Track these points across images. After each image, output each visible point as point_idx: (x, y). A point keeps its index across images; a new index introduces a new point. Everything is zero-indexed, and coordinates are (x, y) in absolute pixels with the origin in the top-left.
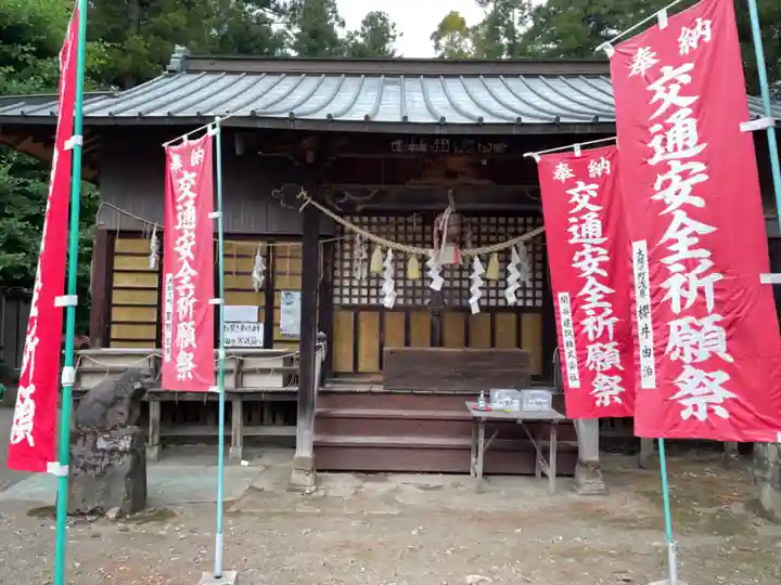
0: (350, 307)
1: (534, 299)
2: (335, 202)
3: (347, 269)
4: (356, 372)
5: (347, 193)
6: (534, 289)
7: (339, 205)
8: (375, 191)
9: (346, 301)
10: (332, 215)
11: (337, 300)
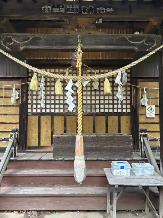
0: (36, 114)
1: (127, 109)
2: (5, 44)
3: (35, 95)
4: (39, 147)
5: (13, 39)
6: (127, 104)
7: (9, 46)
8: (31, 38)
9: (34, 111)
10: (7, 55)
11: (30, 111)
